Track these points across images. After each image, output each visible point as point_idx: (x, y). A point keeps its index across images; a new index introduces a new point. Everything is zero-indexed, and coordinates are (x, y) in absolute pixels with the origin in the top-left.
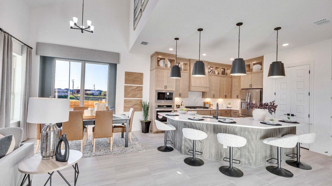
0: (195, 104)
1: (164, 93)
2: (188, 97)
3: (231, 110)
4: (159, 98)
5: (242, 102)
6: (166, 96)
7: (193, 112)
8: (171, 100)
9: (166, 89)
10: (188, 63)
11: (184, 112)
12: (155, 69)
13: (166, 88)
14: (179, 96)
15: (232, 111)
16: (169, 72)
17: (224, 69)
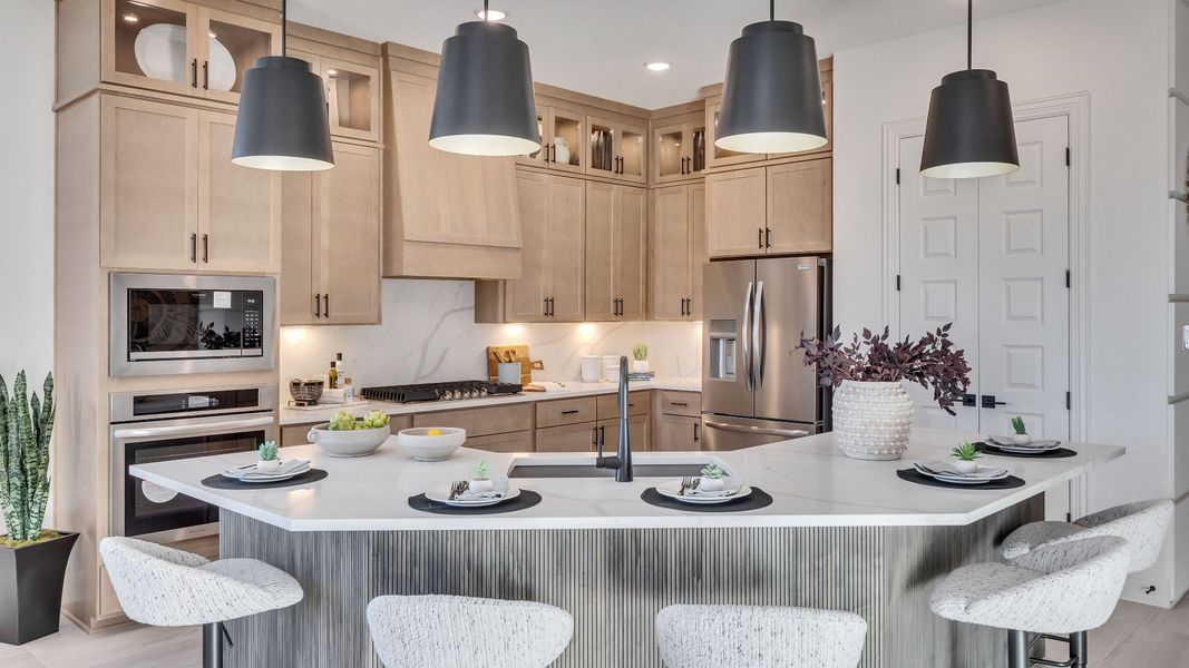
0: (427, 370)
1: (193, 299)
2: (379, 322)
3: (653, 391)
4: (140, 337)
5: (715, 341)
6: (205, 320)
7: (435, 438)
8: (252, 345)
9: (201, 266)
10: (375, 74)
11: (362, 437)
12: (95, 98)
13: (200, 253)
14: (309, 317)
15: (659, 399)
16: (229, 122)
17: (606, 134)
